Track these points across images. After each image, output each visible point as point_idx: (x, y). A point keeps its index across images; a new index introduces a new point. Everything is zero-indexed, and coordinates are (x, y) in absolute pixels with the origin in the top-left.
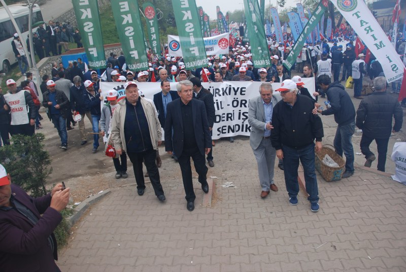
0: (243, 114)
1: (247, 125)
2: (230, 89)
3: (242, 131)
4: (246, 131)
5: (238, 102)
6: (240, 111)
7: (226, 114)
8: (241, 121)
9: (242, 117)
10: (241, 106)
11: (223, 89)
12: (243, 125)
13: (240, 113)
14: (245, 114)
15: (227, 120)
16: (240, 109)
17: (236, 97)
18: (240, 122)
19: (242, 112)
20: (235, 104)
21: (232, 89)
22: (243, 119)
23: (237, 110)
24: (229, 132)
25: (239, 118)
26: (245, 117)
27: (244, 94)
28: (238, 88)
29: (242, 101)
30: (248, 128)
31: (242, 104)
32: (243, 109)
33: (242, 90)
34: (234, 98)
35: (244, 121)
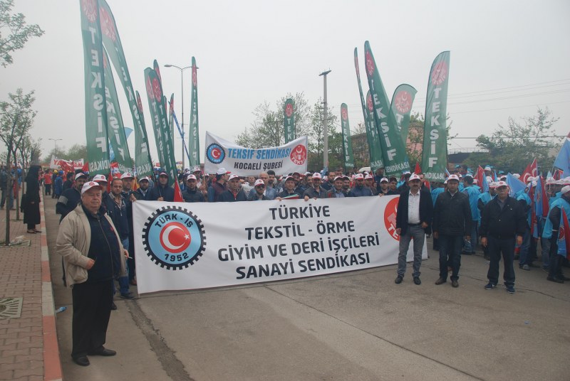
0: (334, 241)
1: (341, 257)
2: (311, 209)
3: (338, 266)
4: (343, 265)
5: (324, 226)
6: (329, 238)
7: (310, 243)
8: (334, 251)
9: (334, 246)
10: (329, 232)
11: (301, 208)
12: (337, 258)
13: (330, 242)
14: (336, 242)
15: (313, 251)
16: (329, 235)
17: (320, 219)
18: (332, 254)
19: (332, 240)
20: (321, 228)
21: (313, 210)
22: (335, 249)
23: (325, 237)
24: (319, 269)
25: (331, 249)
26: (337, 247)
27: (329, 215)
28: (320, 207)
29: (328, 224)
30: (344, 261)
31: (329, 229)
32: (333, 236)
33: (325, 210)
34: (319, 222)
35: (337, 252)
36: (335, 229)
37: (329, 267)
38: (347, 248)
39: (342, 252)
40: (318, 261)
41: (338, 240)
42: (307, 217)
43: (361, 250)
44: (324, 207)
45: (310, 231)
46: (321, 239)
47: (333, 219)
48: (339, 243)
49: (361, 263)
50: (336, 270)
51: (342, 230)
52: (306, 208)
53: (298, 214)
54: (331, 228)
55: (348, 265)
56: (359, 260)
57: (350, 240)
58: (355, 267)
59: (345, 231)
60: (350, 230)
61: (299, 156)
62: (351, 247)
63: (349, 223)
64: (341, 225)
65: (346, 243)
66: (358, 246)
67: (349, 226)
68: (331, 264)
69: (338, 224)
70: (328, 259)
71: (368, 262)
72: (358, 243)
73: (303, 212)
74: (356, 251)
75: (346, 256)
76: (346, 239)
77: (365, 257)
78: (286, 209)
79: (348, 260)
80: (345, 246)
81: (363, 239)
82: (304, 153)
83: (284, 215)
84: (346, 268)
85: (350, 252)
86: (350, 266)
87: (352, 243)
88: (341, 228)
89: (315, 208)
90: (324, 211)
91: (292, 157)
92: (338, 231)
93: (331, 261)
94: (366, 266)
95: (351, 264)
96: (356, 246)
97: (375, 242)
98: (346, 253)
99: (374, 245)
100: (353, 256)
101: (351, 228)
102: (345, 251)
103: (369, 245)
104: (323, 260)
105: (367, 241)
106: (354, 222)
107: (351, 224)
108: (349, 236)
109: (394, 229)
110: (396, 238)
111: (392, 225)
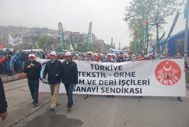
0: (122, 81)
1: (125, 89)
3: (122, 92)
4: (125, 92)
6: (120, 79)
7: (108, 81)
9: (121, 83)
11: (106, 66)
12: (122, 89)
13: (120, 81)
18: (120, 87)
22: (122, 84)
23: (118, 79)
25: (120, 84)
26: (123, 84)
30: (126, 91)
32: (122, 78)
34: (115, 72)
35: (123, 86)
36: (124, 75)
38: (129, 85)
39: (126, 86)
40: (111, 89)
41: (125, 81)
43: (138, 86)
44: (119, 66)
46: (115, 79)
48: (125, 82)
49: (136, 93)
50: (121, 94)
51: (128, 76)
55: (128, 92)
56: (135, 91)
57: (132, 81)
58: (132, 94)
59: (130, 76)
60: (132, 76)
62: (132, 84)
63: (132, 72)
64: (128, 73)
65: (129, 83)
66: (136, 85)
67: (132, 74)
68: (118, 91)
69: (126, 73)
70: (117, 89)
71: (141, 93)
72: (136, 83)
73: (107, 68)
74: (134, 87)
75: (128, 89)
76: (129, 80)
77: (139, 90)
78: (98, 66)
79: (129, 91)
80: (128, 83)
81: (139, 81)
83: (97, 68)
84: (126, 94)
85: (130, 87)
87: (133, 82)
88: (128, 75)
92: (126, 76)
94: (139, 94)
95: (130, 93)
96: (134, 84)
97: (147, 83)
98: (128, 87)
99: (146, 84)
100: (132, 89)
101: (134, 75)
102: (128, 86)
103: (143, 84)
104: (114, 89)
105: (142, 82)
106: (135, 72)
107: (134, 73)
108: (132, 79)
109: (161, 78)
110: (162, 82)
111: (160, 75)
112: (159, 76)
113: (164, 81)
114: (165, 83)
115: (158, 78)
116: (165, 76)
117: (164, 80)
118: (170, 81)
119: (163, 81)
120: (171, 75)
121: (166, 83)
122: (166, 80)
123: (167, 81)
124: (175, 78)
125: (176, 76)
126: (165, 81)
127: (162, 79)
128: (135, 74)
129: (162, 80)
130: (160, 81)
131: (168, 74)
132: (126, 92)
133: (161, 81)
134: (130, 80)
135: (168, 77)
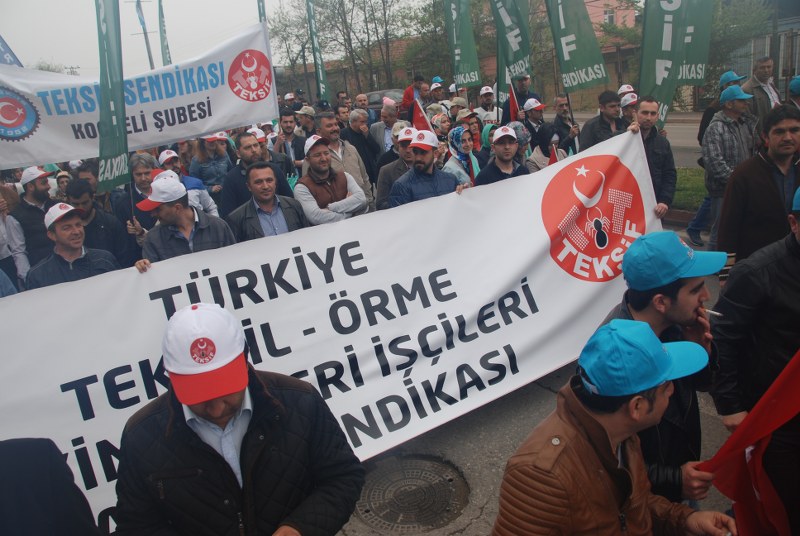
0: (393, 344)
1: (426, 385)
2: (300, 262)
3: (422, 413)
5: (351, 306)
6: (375, 339)
8: (399, 375)
9: (394, 362)
11: (266, 268)
12: (413, 392)
13: (379, 349)
14: (401, 346)
16: (374, 331)
17: (335, 288)
18: (396, 385)
19: (385, 342)
20: (345, 316)
21: (310, 265)
22: (399, 368)
23: (362, 341)
25: (387, 370)
26: (405, 359)
27: (364, 270)
29: (365, 298)
30: (435, 393)
31: (370, 310)
32: (386, 330)
33: (349, 256)
34: (333, 297)
35: (407, 373)
36: (392, 306)
37: (392, 427)
38: (440, 351)
39: (424, 372)
40: (348, 421)
41: (408, 337)
42: (290, 289)
43: (486, 343)
44: (344, 249)
45: (307, 332)
46: (349, 348)
47: (381, 276)
48: (414, 345)
49: (492, 382)
50: (418, 427)
51: (414, 306)
52: (283, 264)
53: (261, 288)
54: (375, 306)
55: (451, 401)
56: (487, 376)
57: (446, 325)
58: (476, 398)
59: (426, 303)
60: (441, 298)
61: (253, 80)
63: (433, 277)
64: (409, 290)
66: (475, 336)
67: (436, 288)
68: (397, 417)
69: (397, 289)
70: (381, 404)
71: (515, 371)
72: (472, 326)
73: (275, 280)
74: (468, 353)
75: (441, 380)
76: (433, 328)
77: (501, 359)
79: (451, 388)
81: (486, 312)
82: (263, 68)
84: (446, 414)
85: (449, 361)
86: (461, 403)
87: (455, 331)
88: (411, 297)
89: (314, 256)
90: (347, 261)
91: (232, 85)
92: (404, 311)
93: (393, 408)
94: (509, 384)
95: (463, 396)
96: (464, 337)
97: (524, 305)
98: (438, 369)
99: (522, 315)
100: (462, 369)
101: (445, 291)
102: (435, 362)
103: (508, 321)
104: (367, 411)
105: (497, 312)
106: (444, 272)
107: (440, 279)
108: (442, 316)
109: (575, 252)
110: (586, 275)
111: (565, 241)
112: (563, 246)
113: (591, 264)
114: (600, 275)
115: (562, 256)
116: (586, 235)
117: (589, 259)
118: (617, 254)
119: (587, 266)
120: (611, 225)
121: (604, 272)
122: (599, 255)
123: (605, 259)
124: (628, 233)
125: (628, 222)
126: (595, 260)
127: (581, 256)
128: (448, 283)
129: (584, 261)
130: (577, 270)
131: (598, 224)
132: (440, 401)
133: (582, 268)
134: (438, 323)
135: (601, 240)
